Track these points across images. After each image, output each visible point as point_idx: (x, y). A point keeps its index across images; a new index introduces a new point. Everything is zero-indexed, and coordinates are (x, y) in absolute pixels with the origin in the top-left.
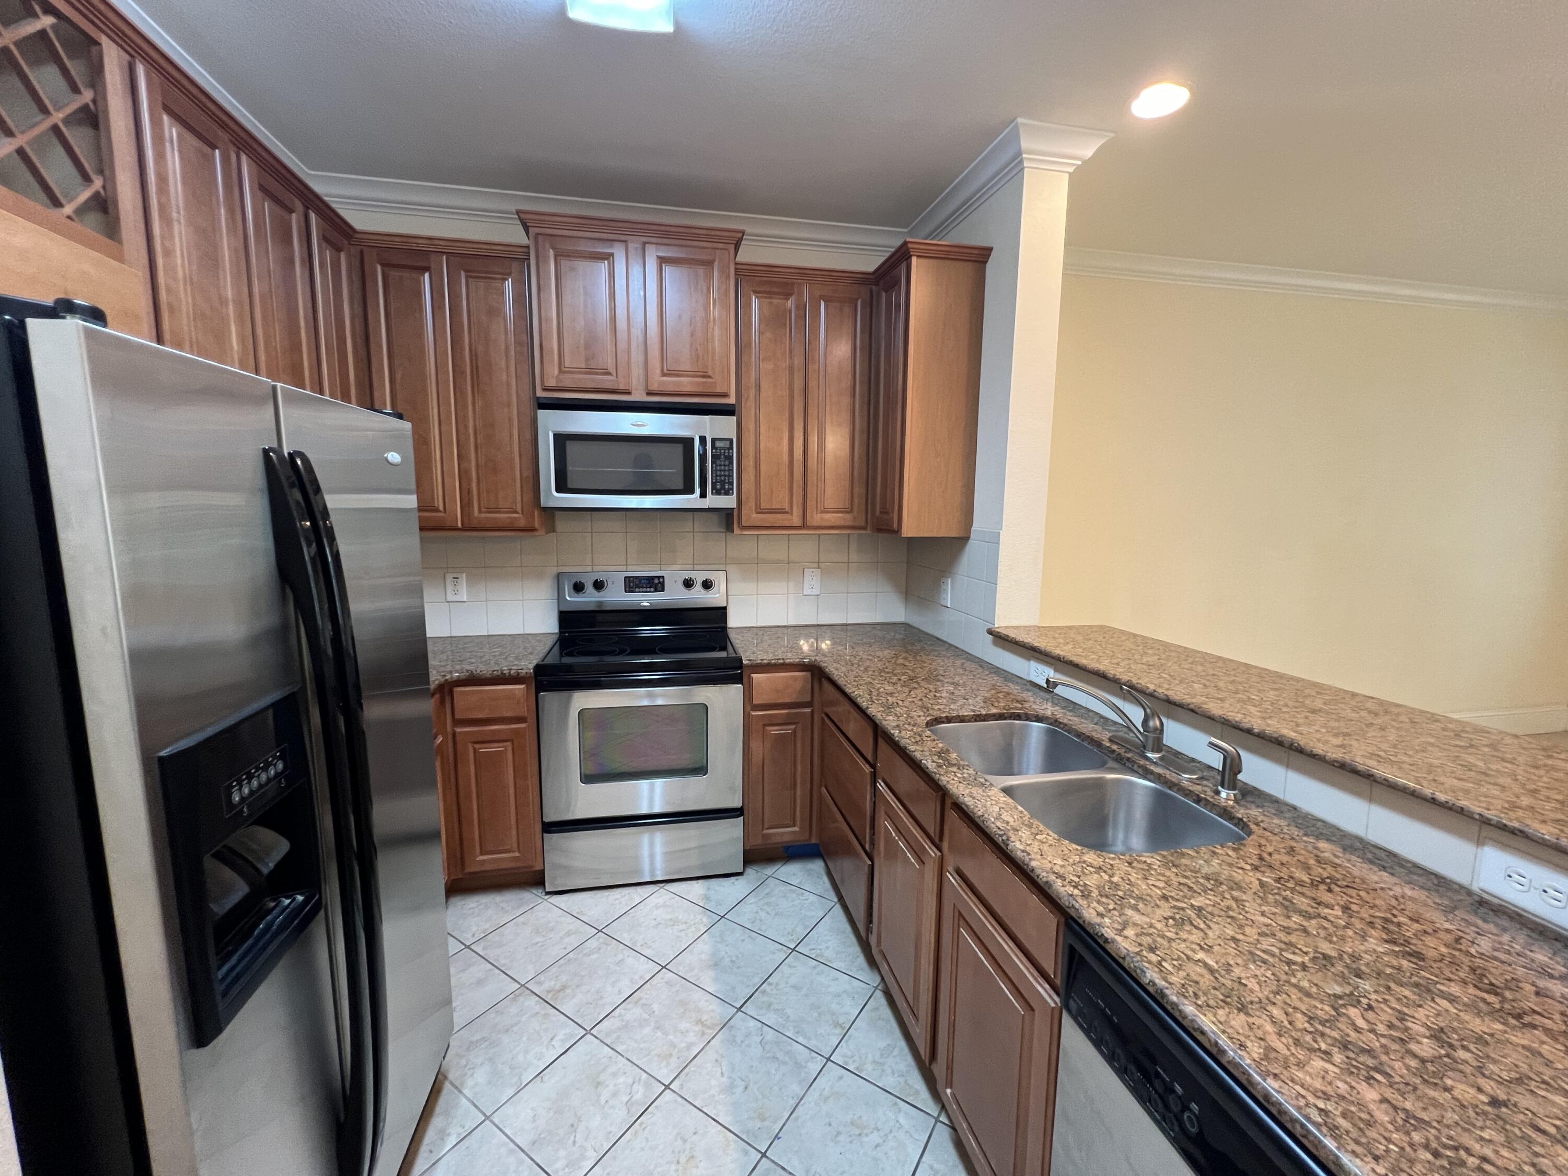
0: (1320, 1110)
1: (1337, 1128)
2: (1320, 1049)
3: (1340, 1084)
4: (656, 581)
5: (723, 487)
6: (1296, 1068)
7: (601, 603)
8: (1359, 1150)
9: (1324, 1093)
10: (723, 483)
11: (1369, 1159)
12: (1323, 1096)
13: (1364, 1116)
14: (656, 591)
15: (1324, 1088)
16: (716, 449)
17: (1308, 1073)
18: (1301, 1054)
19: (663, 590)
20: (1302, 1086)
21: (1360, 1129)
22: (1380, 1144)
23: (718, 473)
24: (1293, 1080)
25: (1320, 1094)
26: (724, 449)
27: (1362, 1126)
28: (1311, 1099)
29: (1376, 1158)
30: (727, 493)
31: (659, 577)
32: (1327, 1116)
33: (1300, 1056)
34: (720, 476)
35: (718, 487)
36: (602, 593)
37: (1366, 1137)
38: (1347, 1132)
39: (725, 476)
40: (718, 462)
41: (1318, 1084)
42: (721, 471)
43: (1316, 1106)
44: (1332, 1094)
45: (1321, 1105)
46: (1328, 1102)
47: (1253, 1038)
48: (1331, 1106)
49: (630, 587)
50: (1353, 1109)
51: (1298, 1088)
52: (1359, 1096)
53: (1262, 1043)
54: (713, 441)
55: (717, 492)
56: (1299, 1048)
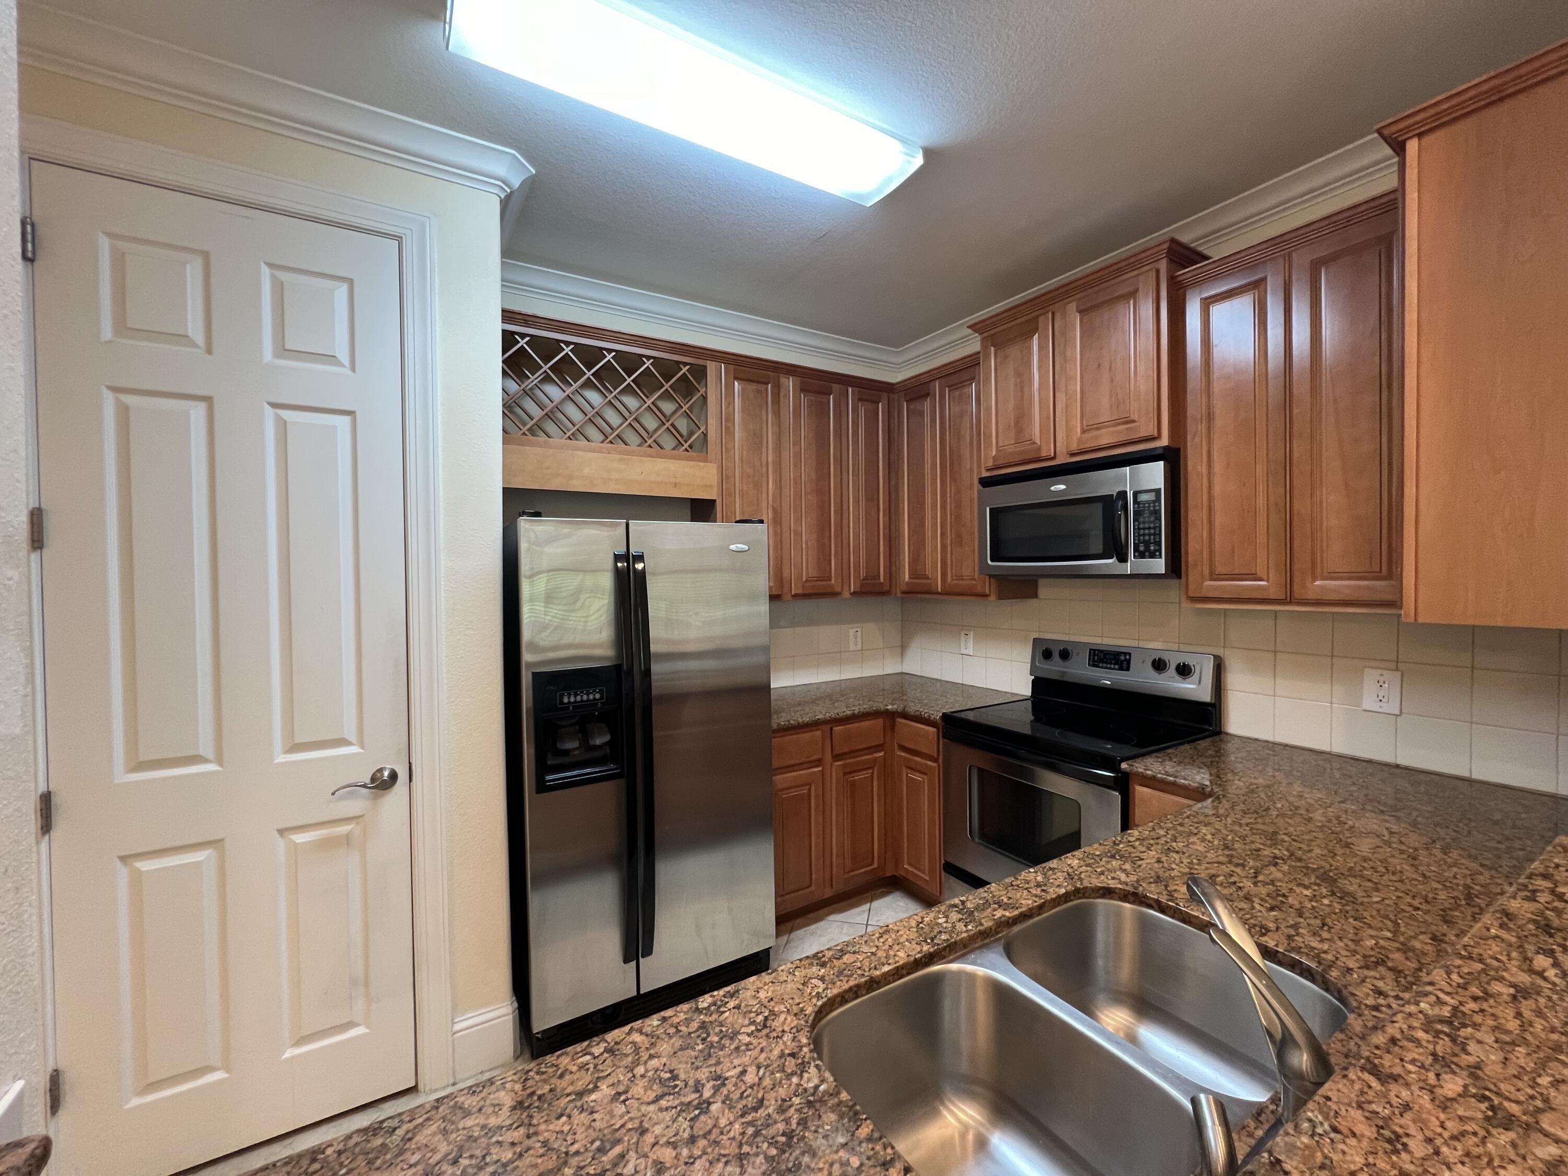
0: (395, 1129)
1: (374, 1135)
2: (461, 1156)
3: (417, 1157)
4: (1122, 658)
5: (1147, 549)
6: (442, 1127)
7: (1064, 673)
8: (351, 1143)
9: (410, 1139)
10: (1147, 544)
11: (341, 1147)
12: (407, 1137)
13: (379, 1162)
14: (1121, 669)
15: (414, 1141)
16: (1139, 503)
17: (434, 1134)
18: (459, 1137)
19: (1128, 669)
20: (421, 1125)
21: (368, 1153)
22: (350, 1162)
23: (1142, 532)
24: (428, 1119)
25: (410, 1135)
26: (1148, 502)
27: (370, 1156)
28: (405, 1127)
29: (340, 1153)
30: (1152, 556)
31: (1125, 654)
32: (387, 1132)
33: (454, 1135)
34: (1144, 535)
35: (1142, 548)
36: (1066, 664)
37: (360, 1154)
38: (369, 1141)
39: (1150, 535)
40: (1141, 520)
41: (421, 1138)
42: (1144, 529)
43: (399, 1127)
44: (407, 1146)
45: (399, 1132)
46: (399, 1139)
47: (482, 1103)
48: (396, 1140)
49: (1094, 661)
50: (389, 1156)
51: (420, 1120)
52: (399, 1167)
53: (475, 1109)
54: (1136, 494)
55: (1140, 555)
56: (464, 1138)
